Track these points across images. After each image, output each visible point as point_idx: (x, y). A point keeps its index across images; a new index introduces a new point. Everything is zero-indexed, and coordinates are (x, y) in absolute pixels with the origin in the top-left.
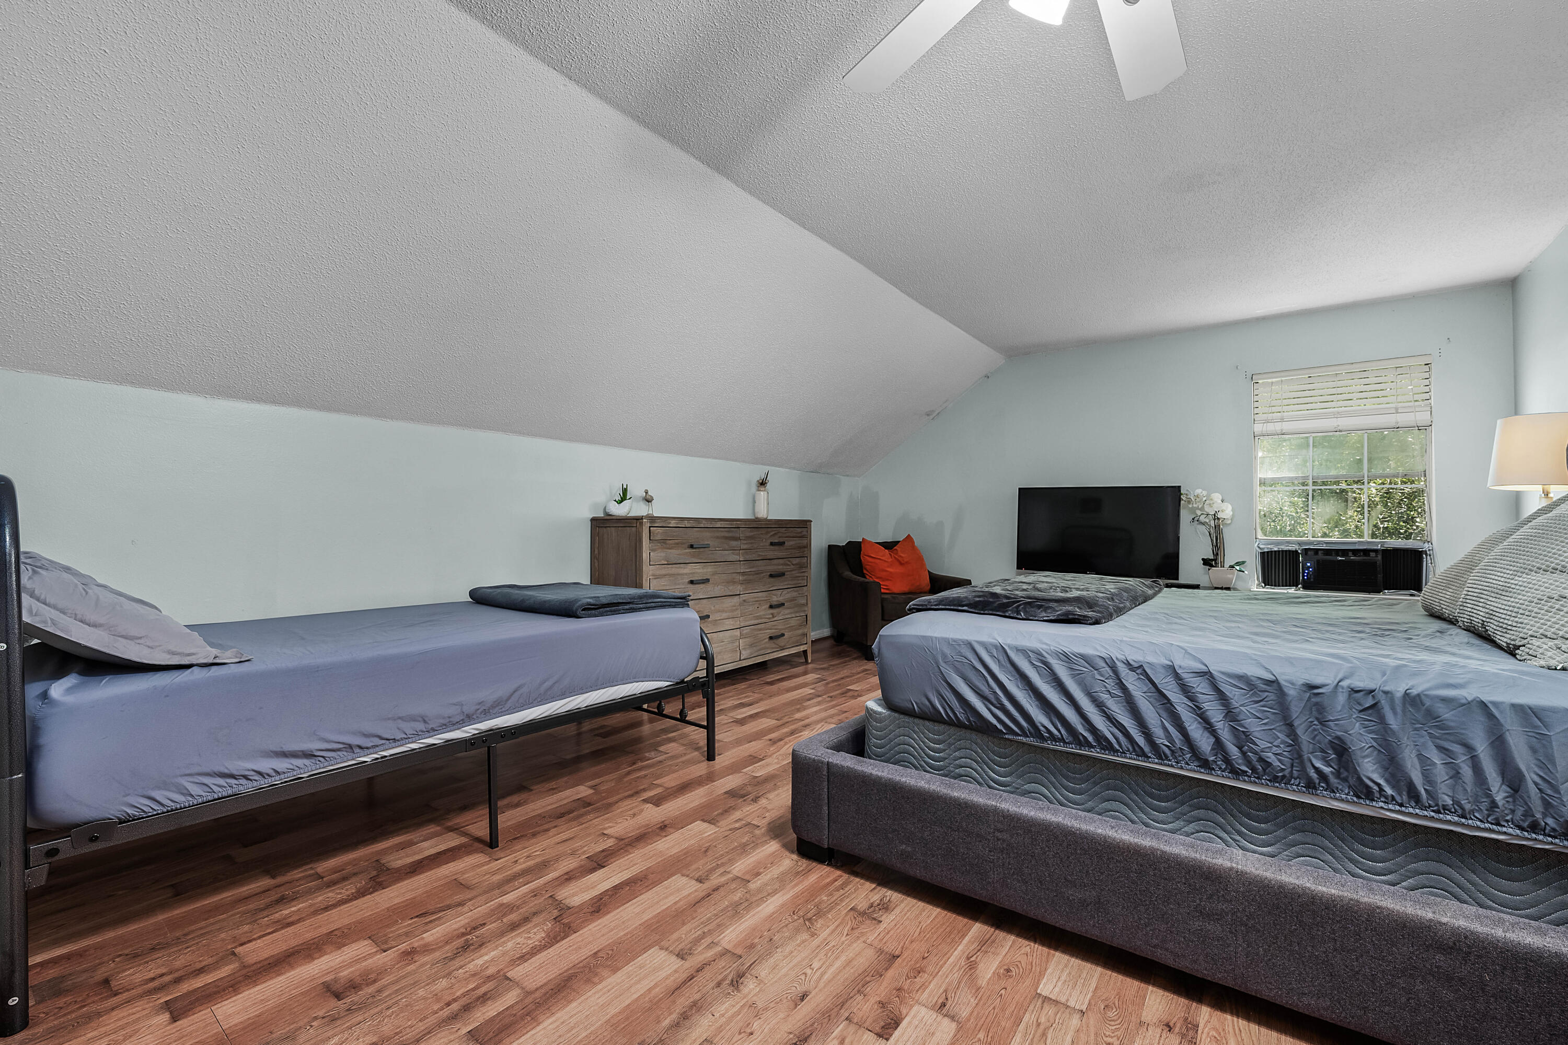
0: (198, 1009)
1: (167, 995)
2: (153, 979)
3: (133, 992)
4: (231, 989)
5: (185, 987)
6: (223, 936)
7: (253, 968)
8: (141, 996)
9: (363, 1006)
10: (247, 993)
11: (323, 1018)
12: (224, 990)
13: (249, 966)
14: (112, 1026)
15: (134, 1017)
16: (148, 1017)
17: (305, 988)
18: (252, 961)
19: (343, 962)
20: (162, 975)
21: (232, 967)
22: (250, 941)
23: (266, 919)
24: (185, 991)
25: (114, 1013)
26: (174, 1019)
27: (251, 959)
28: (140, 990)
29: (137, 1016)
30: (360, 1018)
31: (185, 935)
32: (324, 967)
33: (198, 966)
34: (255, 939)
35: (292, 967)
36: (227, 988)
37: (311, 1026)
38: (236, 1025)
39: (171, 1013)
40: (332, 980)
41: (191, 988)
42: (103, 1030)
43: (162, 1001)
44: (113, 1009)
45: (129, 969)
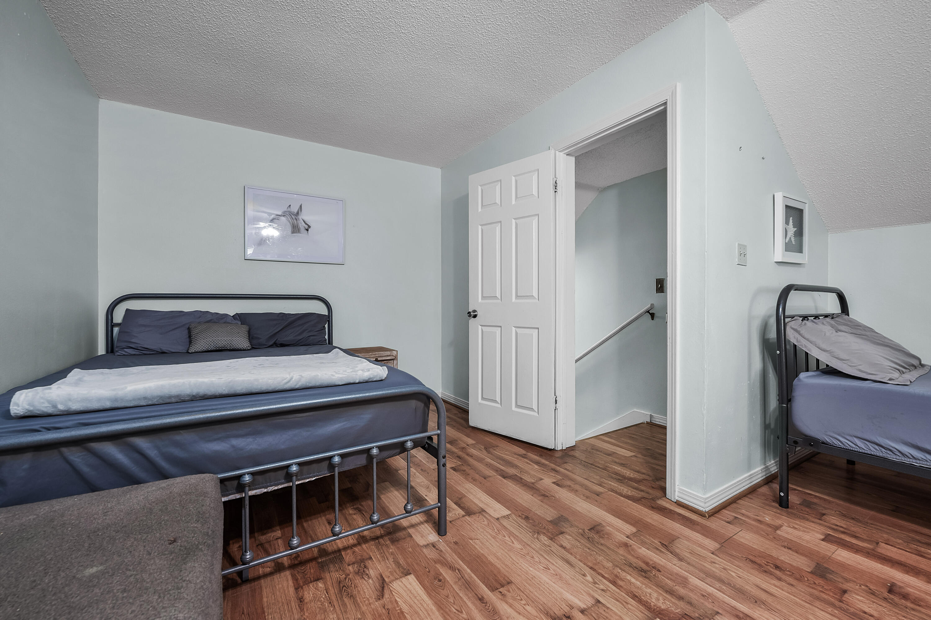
0: (835, 544)
1: (832, 533)
2: (837, 526)
3: (826, 524)
4: (855, 550)
5: (843, 536)
6: (885, 535)
7: (875, 553)
8: (826, 526)
9: (895, 605)
10: (858, 556)
11: (870, 589)
12: (852, 548)
13: (875, 551)
14: (806, 526)
15: (814, 529)
16: (818, 532)
17: (883, 576)
18: (879, 551)
19: (919, 587)
20: (842, 527)
21: (869, 546)
22: (892, 546)
23: (915, 546)
24: (840, 537)
25: (812, 523)
26: (823, 540)
27: (879, 550)
28: (828, 525)
29: (816, 529)
30: (884, 605)
31: (872, 524)
32: (906, 580)
33: (858, 535)
34: (895, 547)
35: (891, 567)
36: (855, 549)
37: (860, 586)
38: (837, 559)
39: (825, 538)
40: (899, 586)
41: (843, 538)
42: (802, 524)
43: (829, 533)
44: (813, 522)
45: (835, 517)
